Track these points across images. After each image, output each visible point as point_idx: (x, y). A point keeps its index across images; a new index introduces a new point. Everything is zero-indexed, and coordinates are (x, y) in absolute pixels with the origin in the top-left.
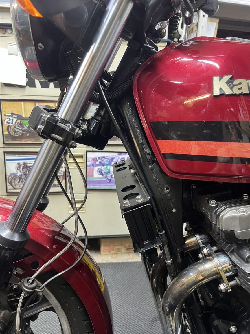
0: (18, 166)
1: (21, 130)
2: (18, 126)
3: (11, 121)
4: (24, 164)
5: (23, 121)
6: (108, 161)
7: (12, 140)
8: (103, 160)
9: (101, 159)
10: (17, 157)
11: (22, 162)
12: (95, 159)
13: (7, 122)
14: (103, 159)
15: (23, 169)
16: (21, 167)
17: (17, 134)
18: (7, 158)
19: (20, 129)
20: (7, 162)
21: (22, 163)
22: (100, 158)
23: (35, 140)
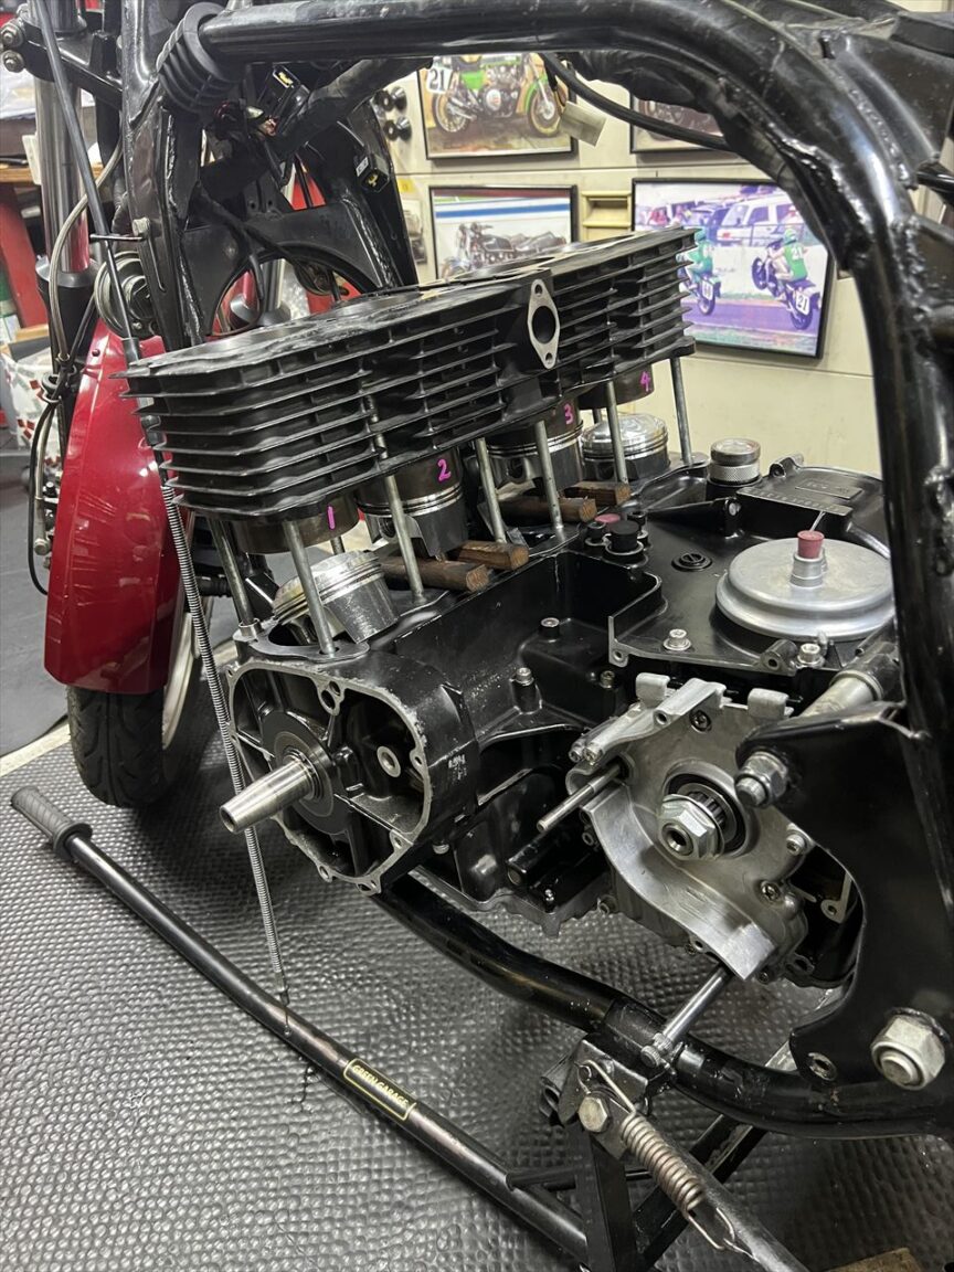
0: (460, 234)
1: (463, 108)
2: (457, 97)
3: (439, 81)
4: (475, 227)
5: (464, 76)
6: (706, 221)
7: (447, 146)
8: (687, 219)
9: (681, 214)
10: (458, 203)
11: (468, 221)
12: (661, 213)
13: (432, 86)
14: (688, 213)
15: (472, 245)
16: (469, 240)
17: (455, 125)
18: (437, 209)
19: (461, 104)
20: (437, 221)
21: (468, 226)
22: (679, 209)
23: (496, 143)
